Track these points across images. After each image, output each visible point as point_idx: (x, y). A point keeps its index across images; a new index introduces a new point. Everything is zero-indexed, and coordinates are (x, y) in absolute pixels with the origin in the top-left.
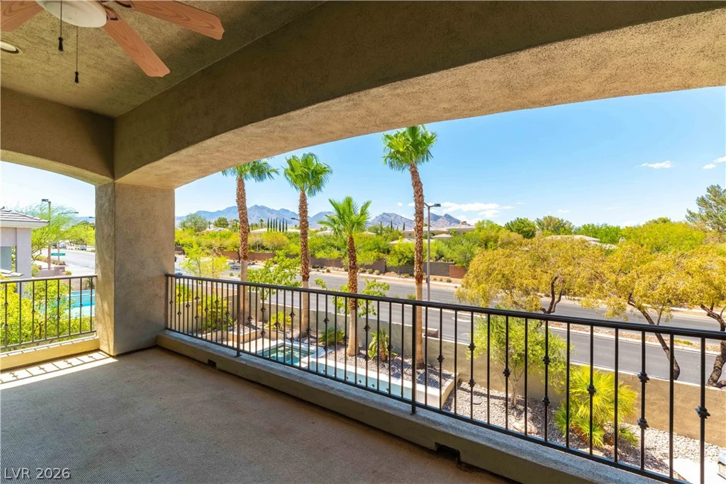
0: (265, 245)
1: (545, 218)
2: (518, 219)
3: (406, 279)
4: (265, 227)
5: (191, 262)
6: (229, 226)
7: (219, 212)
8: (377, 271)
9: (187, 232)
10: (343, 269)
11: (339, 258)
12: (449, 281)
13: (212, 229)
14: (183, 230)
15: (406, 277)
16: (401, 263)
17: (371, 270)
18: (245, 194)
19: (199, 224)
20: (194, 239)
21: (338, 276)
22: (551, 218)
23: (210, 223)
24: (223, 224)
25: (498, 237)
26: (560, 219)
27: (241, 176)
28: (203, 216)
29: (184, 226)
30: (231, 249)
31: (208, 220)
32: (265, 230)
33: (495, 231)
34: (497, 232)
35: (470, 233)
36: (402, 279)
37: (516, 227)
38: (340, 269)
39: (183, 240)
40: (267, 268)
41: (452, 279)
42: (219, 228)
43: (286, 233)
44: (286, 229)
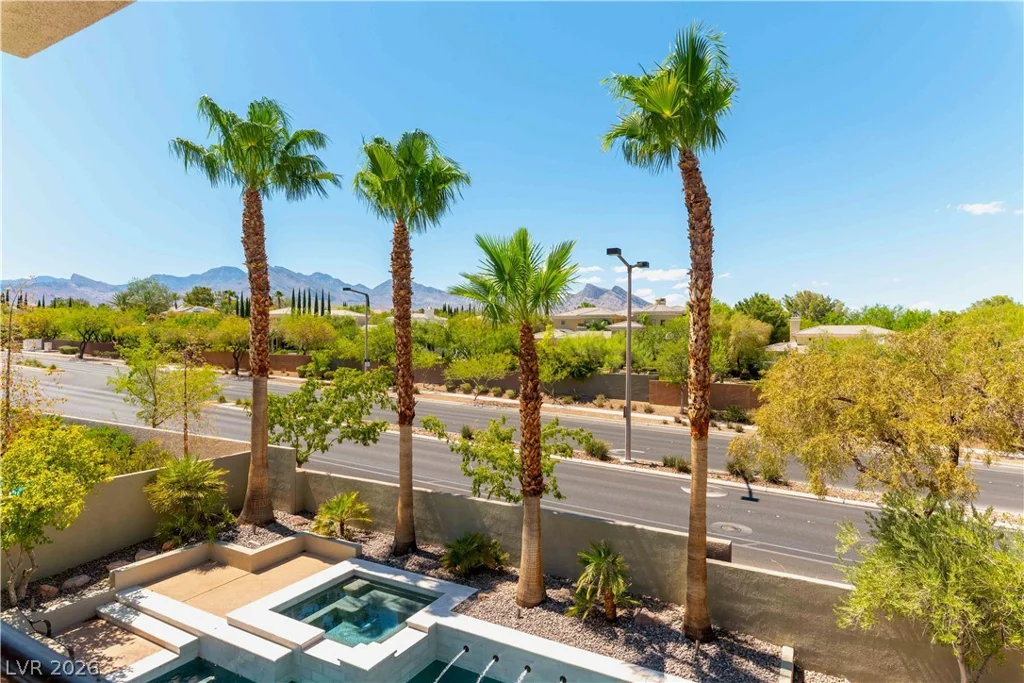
0: (286, 340)
1: (799, 295)
2: (756, 295)
3: (568, 407)
4: (286, 306)
5: (134, 377)
6: (215, 304)
7: (193, 277)
8: (510, 392)
9: (130, 314)
10: (444, 387)
11: (436, 366)
12: (650, 411)
13: (181, 308)
14: (123, 310)
15: (567, 403)
16: (559, 377)
17: (499, 389)
18: (262, 225)
19: (155, 299)
20: (145, 327)
21: (436, 401)
22: (809, 296)
23: (175, 297)
24: (204, 300)
25: (730, 329)
26: (825, 297)
27: (254, 184)
28: (160, 283)
29: (124, 303)
30: (219, 347)
31: (171, 292)
32: (287, 311)
33: (724, 317)
34: (728, 318)
35: (677, 320)
36: (560, 407)
37: (754, 309)
38: (437, 387)
39: (122, 329)
40: (308, 391)
41: (654, 406)
42: (196, 307)
43: (329, 317)
44: (329, 309)
